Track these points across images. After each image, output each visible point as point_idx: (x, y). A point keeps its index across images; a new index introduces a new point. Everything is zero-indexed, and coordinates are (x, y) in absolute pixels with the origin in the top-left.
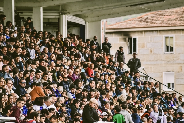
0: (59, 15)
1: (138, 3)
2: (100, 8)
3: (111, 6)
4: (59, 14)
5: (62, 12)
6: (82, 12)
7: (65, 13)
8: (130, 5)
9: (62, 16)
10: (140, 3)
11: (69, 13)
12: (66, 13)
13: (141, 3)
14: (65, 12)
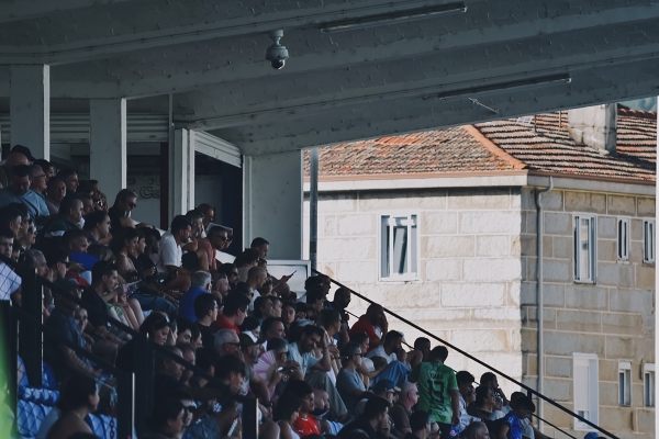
0: (168, 131)
1: (468, 86)
2: (324, 103)
3: (366, 97)
4: (168, 124)
5: (178, 117)
6: (252, 116)
7: (188, 124)
8: (440, 90)
9: (177, 132)
10: (475, 85)
11: (204, 121)
12: (194, 122)
13: (482, 84)
14: (188, 117)
